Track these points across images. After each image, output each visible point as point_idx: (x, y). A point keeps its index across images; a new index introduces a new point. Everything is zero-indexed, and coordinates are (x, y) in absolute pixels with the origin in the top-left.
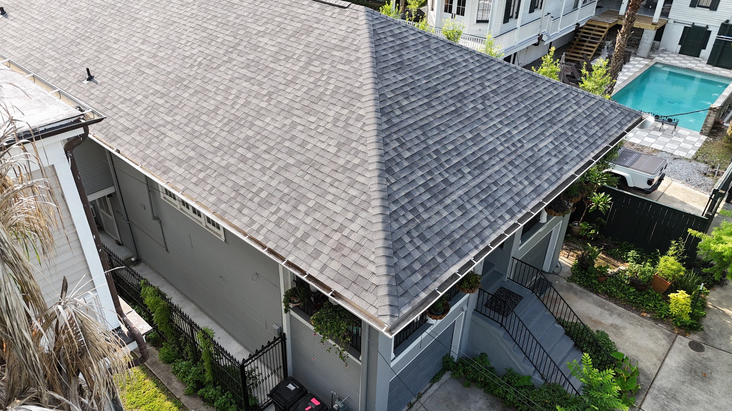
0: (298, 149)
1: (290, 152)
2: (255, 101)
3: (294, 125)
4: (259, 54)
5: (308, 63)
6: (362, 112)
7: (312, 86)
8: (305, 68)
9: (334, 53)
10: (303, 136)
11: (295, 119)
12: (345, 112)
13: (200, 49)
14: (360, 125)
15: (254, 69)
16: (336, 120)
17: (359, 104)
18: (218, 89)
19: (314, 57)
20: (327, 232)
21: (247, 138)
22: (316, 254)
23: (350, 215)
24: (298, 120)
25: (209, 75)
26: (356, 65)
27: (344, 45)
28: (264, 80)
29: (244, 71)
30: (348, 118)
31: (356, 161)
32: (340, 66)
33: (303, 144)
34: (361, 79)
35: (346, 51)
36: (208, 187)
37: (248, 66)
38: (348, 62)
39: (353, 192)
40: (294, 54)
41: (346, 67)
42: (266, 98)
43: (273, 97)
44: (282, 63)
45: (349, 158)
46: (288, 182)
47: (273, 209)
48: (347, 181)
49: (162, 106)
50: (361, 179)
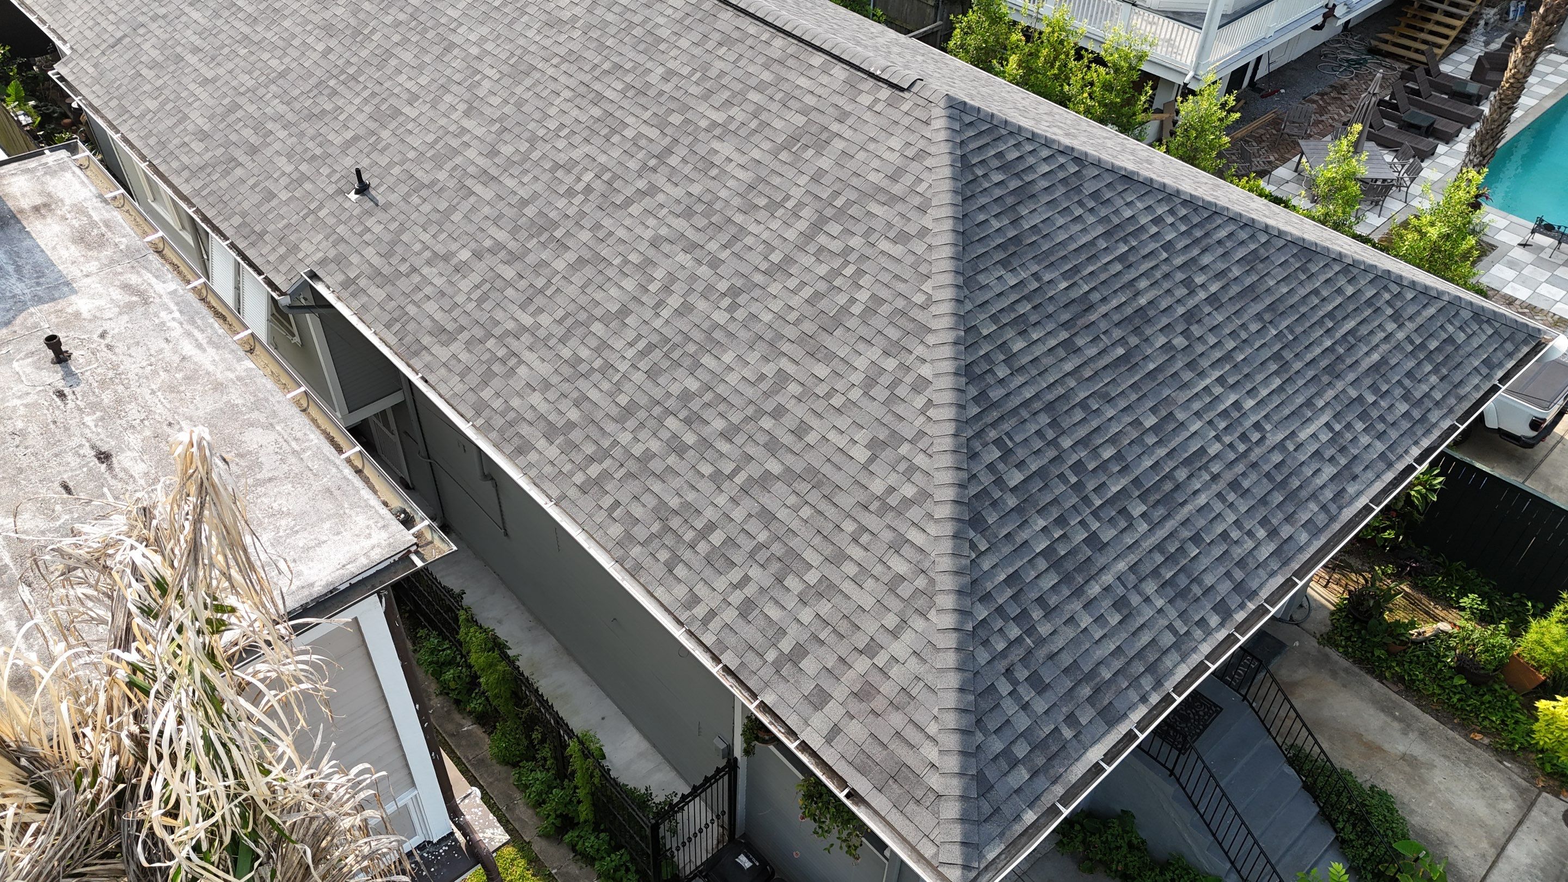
0: (788, 439)
1: (773, 446)
2: (702, 305)
3: (783, 377)
4: (712, 185)
5: (817, 226)
6: (926, 371)
7: (822, 286)
8: (808, 237)
9: (875, 208)
10: (799, 411)
11: (784, 363)
12: (890, 364)
13: (587, 149)
14: (919, 402)
15: (701, 222)
16: (870, 382)
17: (920, 350)
18: (626, 261)
19: (829, 212)
20: (843, 649)
21: (686, 396)
22: (819, 699)
23: (891, 621)
24: (791, 368)
25: (607, 222)
26: (919, 247)
27: (897, 189)
28: (724, 255)
29: (680, 224)
30: (897, 382)
31: (909, 491)
32: (884, 245)
33: (800, 431)
34: (927, 287)
35: (900, 207)
36: (607, 502)
37: (688, 213)
38: (902, 238)
39: (899, 566)
40: (788, 197)
41: (897, 250)
42: (726, 302)
43: (742, 299)
44: (762, 215)
45: (893, 479)
46: (767, 517)
47: (735, 575)
48: (887, 536)
49: (510, 284)
50: (915, 536)
